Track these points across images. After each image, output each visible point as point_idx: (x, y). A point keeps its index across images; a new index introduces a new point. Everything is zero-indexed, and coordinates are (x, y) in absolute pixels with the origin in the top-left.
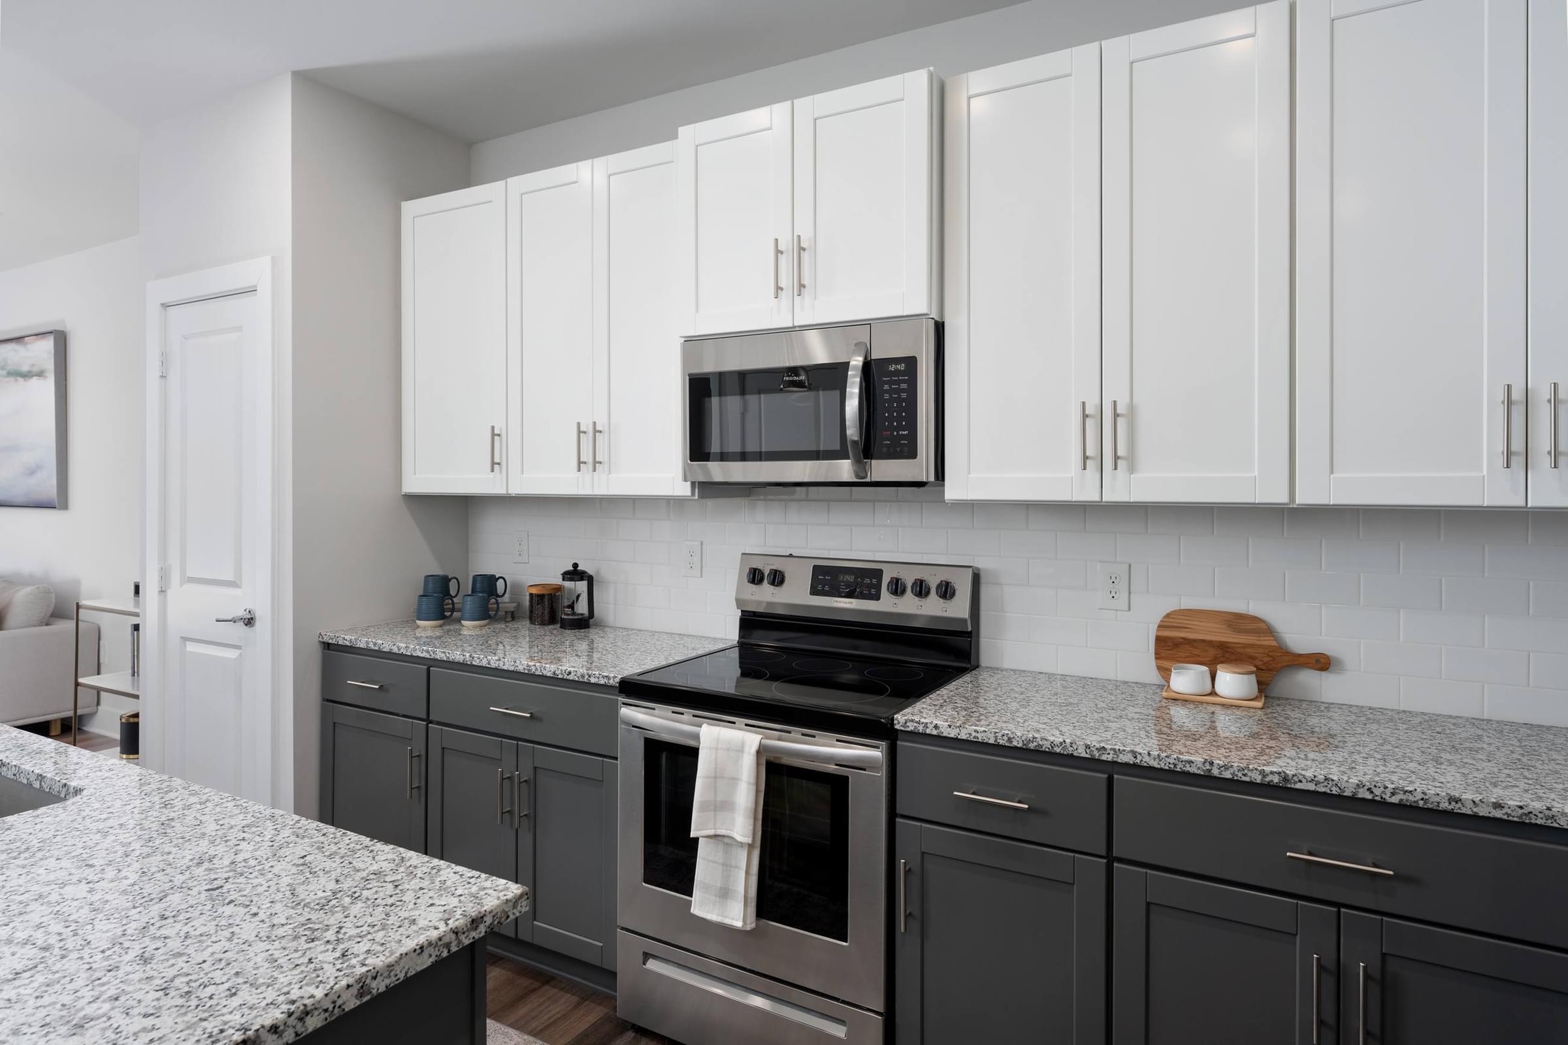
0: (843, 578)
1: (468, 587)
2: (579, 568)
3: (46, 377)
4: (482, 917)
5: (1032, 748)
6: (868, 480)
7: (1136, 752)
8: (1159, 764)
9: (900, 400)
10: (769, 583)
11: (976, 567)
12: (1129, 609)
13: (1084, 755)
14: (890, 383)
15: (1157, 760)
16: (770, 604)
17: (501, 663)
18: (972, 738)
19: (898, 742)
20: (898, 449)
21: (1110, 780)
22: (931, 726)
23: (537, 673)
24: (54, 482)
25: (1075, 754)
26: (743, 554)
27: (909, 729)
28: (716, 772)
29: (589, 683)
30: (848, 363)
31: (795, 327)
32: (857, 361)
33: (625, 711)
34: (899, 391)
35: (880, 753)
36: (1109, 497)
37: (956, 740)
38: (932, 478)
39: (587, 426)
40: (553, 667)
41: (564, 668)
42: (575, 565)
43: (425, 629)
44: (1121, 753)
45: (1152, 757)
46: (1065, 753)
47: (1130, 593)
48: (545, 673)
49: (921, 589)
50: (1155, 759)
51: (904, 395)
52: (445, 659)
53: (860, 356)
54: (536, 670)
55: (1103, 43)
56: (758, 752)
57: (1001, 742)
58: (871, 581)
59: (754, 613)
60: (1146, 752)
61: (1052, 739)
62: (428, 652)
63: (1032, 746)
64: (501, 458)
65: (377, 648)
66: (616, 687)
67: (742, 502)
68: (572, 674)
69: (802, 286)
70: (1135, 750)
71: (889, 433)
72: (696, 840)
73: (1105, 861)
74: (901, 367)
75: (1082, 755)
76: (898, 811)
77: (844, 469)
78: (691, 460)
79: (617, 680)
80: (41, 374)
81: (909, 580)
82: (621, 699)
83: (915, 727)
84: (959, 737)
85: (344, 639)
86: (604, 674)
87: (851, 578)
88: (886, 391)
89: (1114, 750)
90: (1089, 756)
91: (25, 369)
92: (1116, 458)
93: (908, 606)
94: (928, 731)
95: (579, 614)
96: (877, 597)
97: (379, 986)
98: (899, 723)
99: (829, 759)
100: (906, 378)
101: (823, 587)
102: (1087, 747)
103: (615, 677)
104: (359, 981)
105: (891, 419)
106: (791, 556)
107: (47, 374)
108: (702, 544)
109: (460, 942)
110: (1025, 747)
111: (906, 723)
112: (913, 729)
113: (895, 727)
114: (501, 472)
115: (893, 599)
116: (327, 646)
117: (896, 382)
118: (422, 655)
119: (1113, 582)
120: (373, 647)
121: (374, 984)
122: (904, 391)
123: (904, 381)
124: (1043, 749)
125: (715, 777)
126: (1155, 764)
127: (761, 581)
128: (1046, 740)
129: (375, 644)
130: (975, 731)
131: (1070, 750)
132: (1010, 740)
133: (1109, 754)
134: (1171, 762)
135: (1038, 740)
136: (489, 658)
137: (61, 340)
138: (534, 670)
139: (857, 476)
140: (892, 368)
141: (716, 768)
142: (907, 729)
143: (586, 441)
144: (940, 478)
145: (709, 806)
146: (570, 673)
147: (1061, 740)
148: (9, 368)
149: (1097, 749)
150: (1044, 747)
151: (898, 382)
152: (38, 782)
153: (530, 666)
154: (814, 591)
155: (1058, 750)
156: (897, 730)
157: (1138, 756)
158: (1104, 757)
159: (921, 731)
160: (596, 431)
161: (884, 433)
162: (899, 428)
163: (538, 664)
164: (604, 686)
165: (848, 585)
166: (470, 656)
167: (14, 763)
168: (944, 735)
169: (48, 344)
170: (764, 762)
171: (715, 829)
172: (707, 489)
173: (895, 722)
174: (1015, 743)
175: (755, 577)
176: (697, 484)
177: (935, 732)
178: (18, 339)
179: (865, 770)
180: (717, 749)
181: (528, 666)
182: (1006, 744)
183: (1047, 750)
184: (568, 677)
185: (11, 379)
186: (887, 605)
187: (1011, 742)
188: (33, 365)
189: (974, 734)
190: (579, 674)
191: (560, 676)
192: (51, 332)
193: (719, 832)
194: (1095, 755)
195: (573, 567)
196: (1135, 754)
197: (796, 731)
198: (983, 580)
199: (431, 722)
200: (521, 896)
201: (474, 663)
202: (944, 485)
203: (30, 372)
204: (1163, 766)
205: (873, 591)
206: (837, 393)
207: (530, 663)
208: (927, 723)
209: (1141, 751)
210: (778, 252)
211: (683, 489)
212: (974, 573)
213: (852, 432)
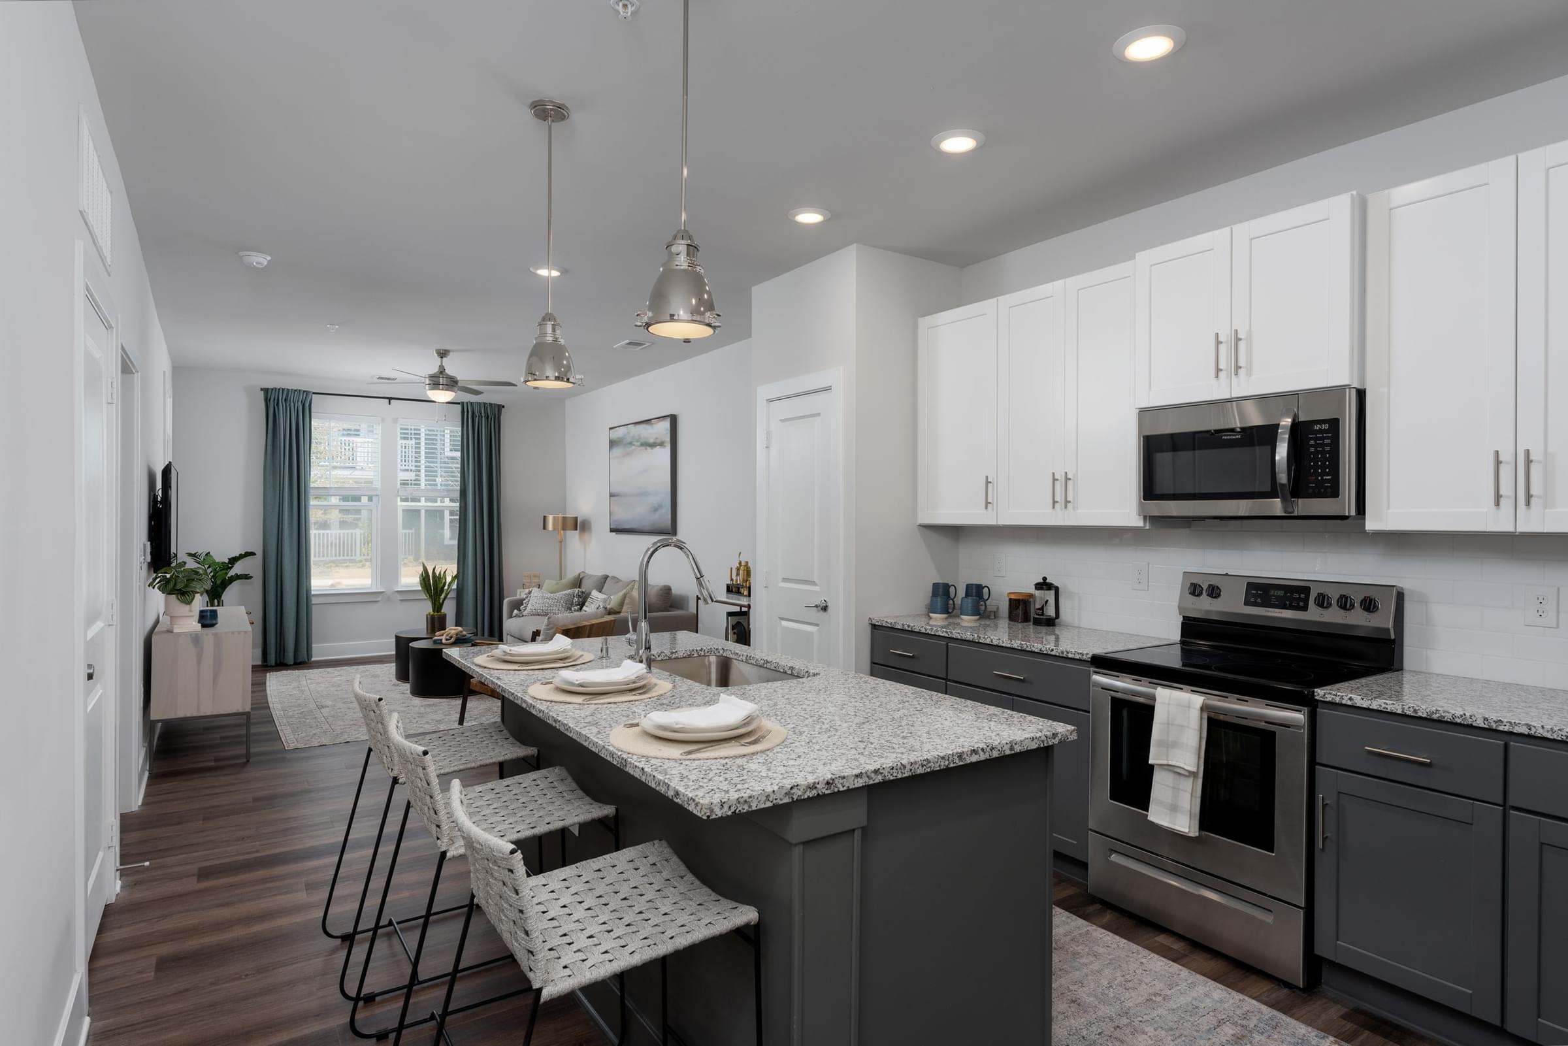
0: (1274, 593)
1: (962, 592)
2: (1047, 581)
3: (665, 446)
4: (1057, 734)
5: (1435, 718)
6: (1296, 514)
7: (1531, 725)
8: (1552, 735)
9: (1324, 452)
10: (1207, 595)
11: (1399, 587)
12: (1558, 627)
13: (1482, 725)
14: (1315, 439)
15: (1551, 732)
16: (1207, 612)
17: (1001, 642)
18: (1382, 709)
19: (1318, 710)
20: (1322, 490)
21: (1506, 746)
22: (1346, 698)
23: (1028, 649)
24: (670, 516)
25: (1474, 725)
26: (1184, 572)
27: (1328, 700)
28: (1168, 720)
29: (1068, 658)
30: (1279, 424)
31: (1233, 398)
32: (1287, 421)
33: (1096, 677)
34: (1323, 445)
35: (1302, 716)
36: (1522, 528)
37: (1368, 709)
38: (1353, 513)
39: (1061, 475)
40: (1040, 646)
41: (1048, 647)
42: (1045, 579)
43: (936, 620)
44: (1516, 725)
45: (1545, 730)
46: (1465, 723)
47: (1558, 612)
48: (1034, 649)
49: (1345, 603)
50: (1548, 731)
51: (1328, 449)
52: (959, 637)
53: (1289, 418)
54: (1027, 647)
55: (1520, 155)
56: (1202, 709)
57: (1408, 713)
58: (1300, 596)
59: (1194, 619)
60: (1540, 726)
61: (1453, 712)
62: (947, 632)
63: (1435, 717)
64: (993, 500)
65: (909, 629)
66: (1088, 661)
67: (1183, 532)
68: (1055, 651)
69: (1238, 368)
70: (1530, 723)
71: (1314, 478)
72: (1152, 767)
73: (1502, 808)
74: (1325, 426)
75: (1480, 726)
76: (1318, 761)
77: (1276, 506)
78: (1144, 500)
79: (1090, 656)
80: (661, 444)
81: (1334, 595)
82: (1092, 669)
83: (1333, 699)
84: (1371, 707)
85: (887, 622)
86: (1079, 652)
87: (1281, 593)
88: (1312, 446)
89: (1510, 723)
90: (1487, 727)
91: (652, 441)
92: (1529, 497)
93: (1333, 616)
94: (1344, 702)
95: (1047, 616)
96: (1305, 608)
97: (1018, 749)
98: (1319, 695)
99: (1259, 717)
100: (1330, 435)
101: (1256, 599)
102: (1485, 719)
103: (1087, 654)
104: (1010, 742)
105: (1316, 467)
106: (1227, 574)
107: (666, 444)
108: (1148, 564)
109: (1048, 742)
110: (1429, 717)
111: (1325, 695)
112: (1330, 699)
113: (1316, 698)
114: (993, 510)
115: (1320, 610)
116: (874, 627)
117: (1320, 439)
118: (943, 635)
119: (1541, 603)
120: (907, 628)
121: (1015, 747)
122: (1327, 445)
123: (1328, 438)
124: (1445, 719)
125: (1168, 724)
126: (1549, 735)
127: (1200, 594)
128: (1448, 712)
129: (909, 626)
130: (1385, 703)
131: (1470, 722)
132: (1415, 711)
133: (1505, 725)
134: (1564, 734)
135: (1440, 712)
136: (992, 638)
137: (673, 419)
138: (1025, 647)
139: (1286, 511)
140: (1317, 427)
141: (1168, 718)
142: (1325, 700)
143: (1059, 487)
144: (1362, 513)
145: (1161, 744)
146: (1052, 650)
147: (1462, 713)
148: (641, 440)
149: (1494, 721)
150: (1446, 718)
151: (1323, 438)
152: (790, 671)
153: (1022, 644)
154: (1247, 603)
155: (1459, 721)
156: (1317, 700)
157: (1533, 728)
158: (1501, 728)
159: (1337, 702)
160: (1067, 479)
161: (1310, 478)
162: (1322, 474)
163: (1028, 643)
164: (1079, 660)
165: (1277, 598)
166: (978, 636)
167: (774, 661)
168: (1358, 705)
169: (666, 424)
170: (1206, 717)
171: (1168, 760)
172: (1156, 521)
173: (1316, 694)
174: (1420, 714)
175: (1195, 590)
176: (1148, 518)
177: (1349, 703)
178: (647, 422)
179: (1289, 727)
180: (1169, 704)
181: (1021, 644)
182: (1412, 714)
183: (1449, 720)
184: (1051, 653)
185: (643, 448)
186: (1314, 614)
187: (1417, 713)
188: (657, 438)
189: (1384, 706)
190: (1059, 651)
191: (1045, 652)
192: (668, 416)
193: (1170, 763)
194: (1492, 726)
195: (1043, 579)
196: (1529, 727)
197: (1233, 697)
198: (1406, 598)
199: (949, 680)
200: (1074, 730)
201: (981, 641)
202: (1364, 519)
203: (655, 443)
204: (1555, 737)
205: (1301, 604)
206: (1268, 448)
207: (1022, 643)
208: (1343, 696)
209: (1535, 725)
210: (1218, 343)
211: (1136, 521)
212: (1398, 592)
213: (1283, 477)
